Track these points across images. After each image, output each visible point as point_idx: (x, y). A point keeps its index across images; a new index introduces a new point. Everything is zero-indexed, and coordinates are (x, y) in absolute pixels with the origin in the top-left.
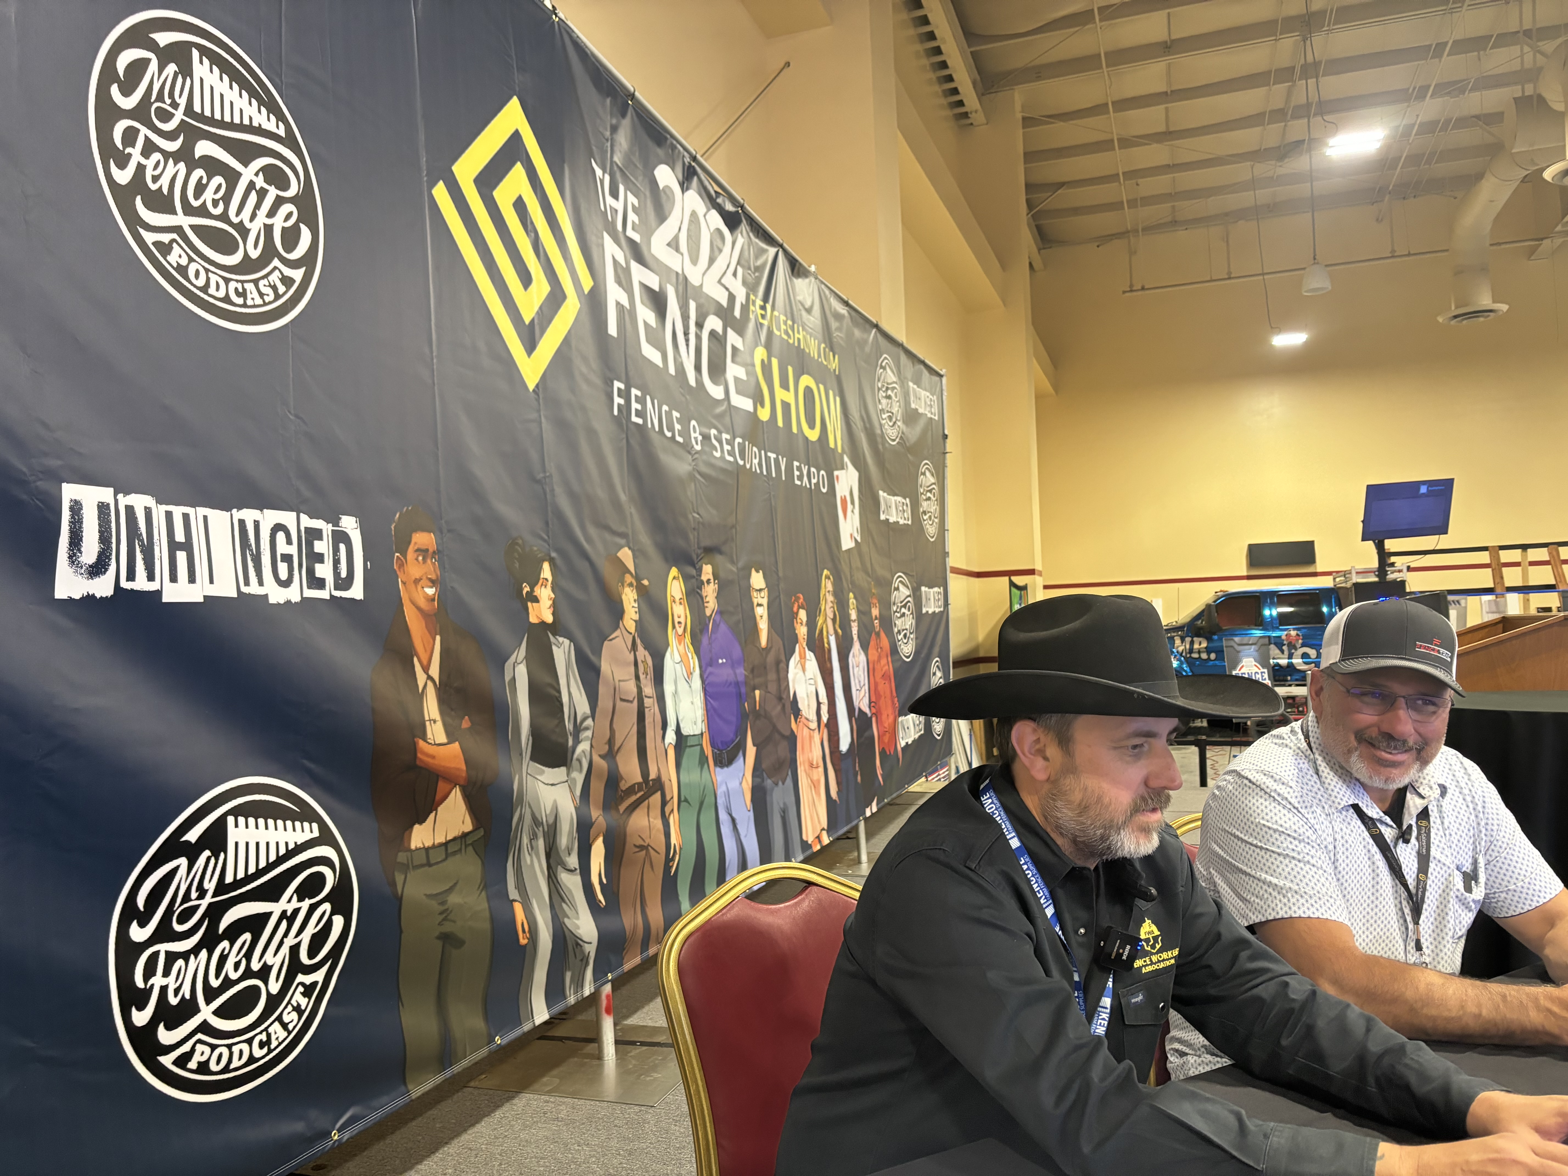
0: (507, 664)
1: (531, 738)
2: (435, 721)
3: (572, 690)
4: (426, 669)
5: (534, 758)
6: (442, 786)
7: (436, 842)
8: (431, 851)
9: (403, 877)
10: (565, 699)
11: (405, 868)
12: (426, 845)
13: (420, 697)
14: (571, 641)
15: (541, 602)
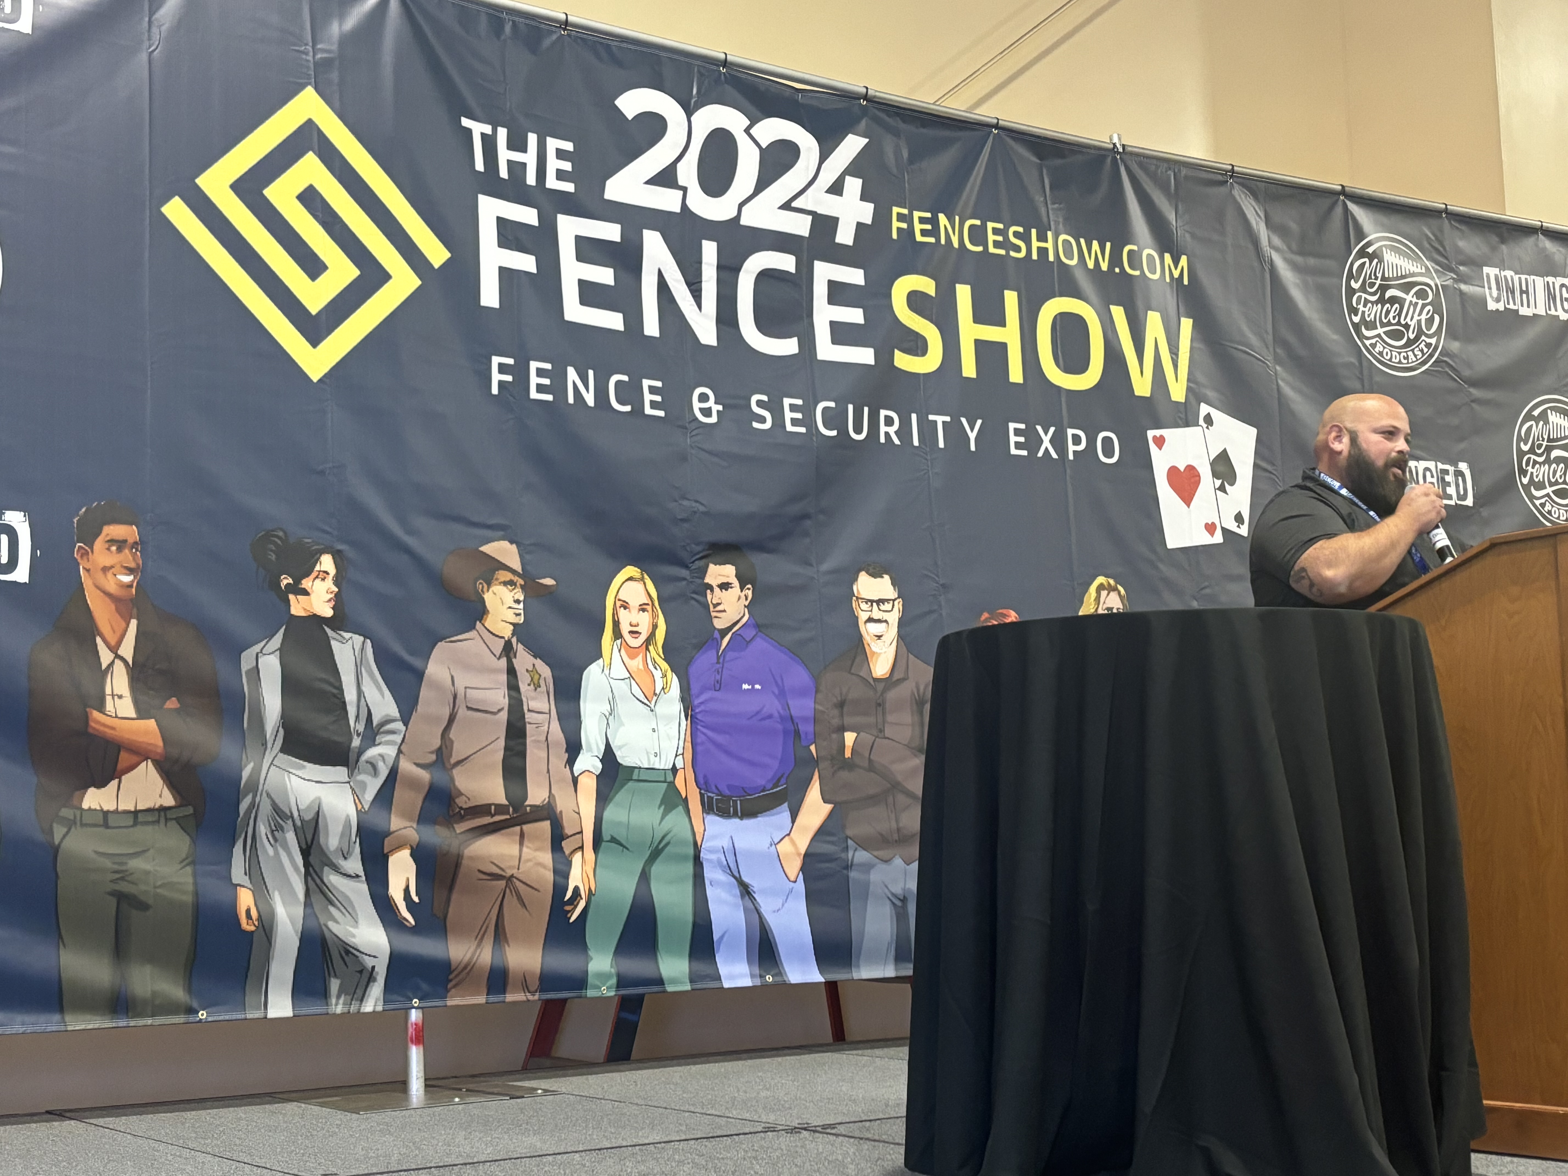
0: (243, 655)
1: (281, 731)
2: (120, 697)
3: (364, 688)
4: (114, 649)
5: (286, 749)
6: (125, 758)
7: (120, 809)
8: (110, 815)
9: (65, 830)
10: (350, 696)
11: (70, 824)
12: (105, 809)
13: (103, 674)
14: (366, 637)
15: (313, 596)
